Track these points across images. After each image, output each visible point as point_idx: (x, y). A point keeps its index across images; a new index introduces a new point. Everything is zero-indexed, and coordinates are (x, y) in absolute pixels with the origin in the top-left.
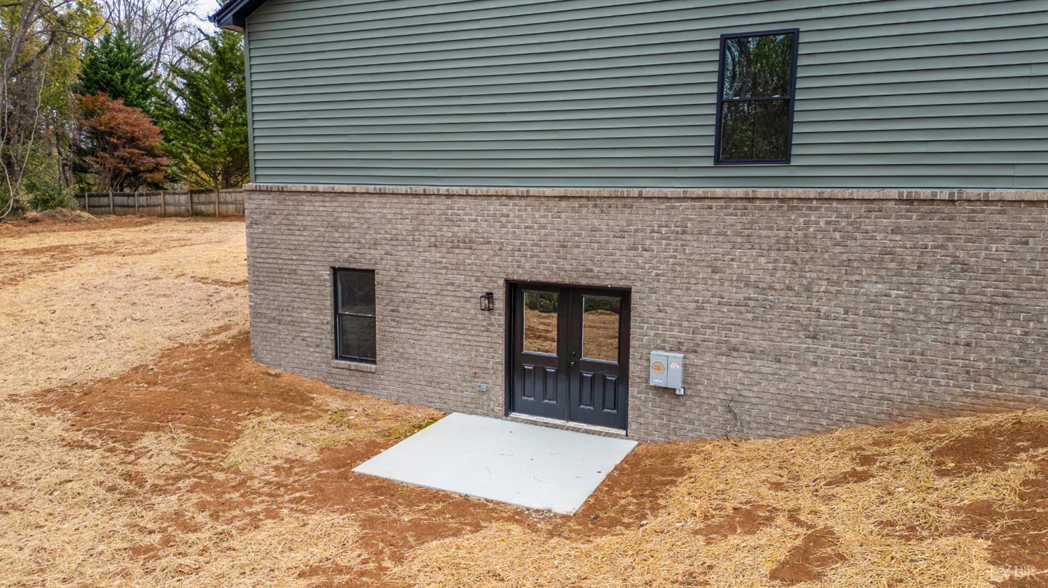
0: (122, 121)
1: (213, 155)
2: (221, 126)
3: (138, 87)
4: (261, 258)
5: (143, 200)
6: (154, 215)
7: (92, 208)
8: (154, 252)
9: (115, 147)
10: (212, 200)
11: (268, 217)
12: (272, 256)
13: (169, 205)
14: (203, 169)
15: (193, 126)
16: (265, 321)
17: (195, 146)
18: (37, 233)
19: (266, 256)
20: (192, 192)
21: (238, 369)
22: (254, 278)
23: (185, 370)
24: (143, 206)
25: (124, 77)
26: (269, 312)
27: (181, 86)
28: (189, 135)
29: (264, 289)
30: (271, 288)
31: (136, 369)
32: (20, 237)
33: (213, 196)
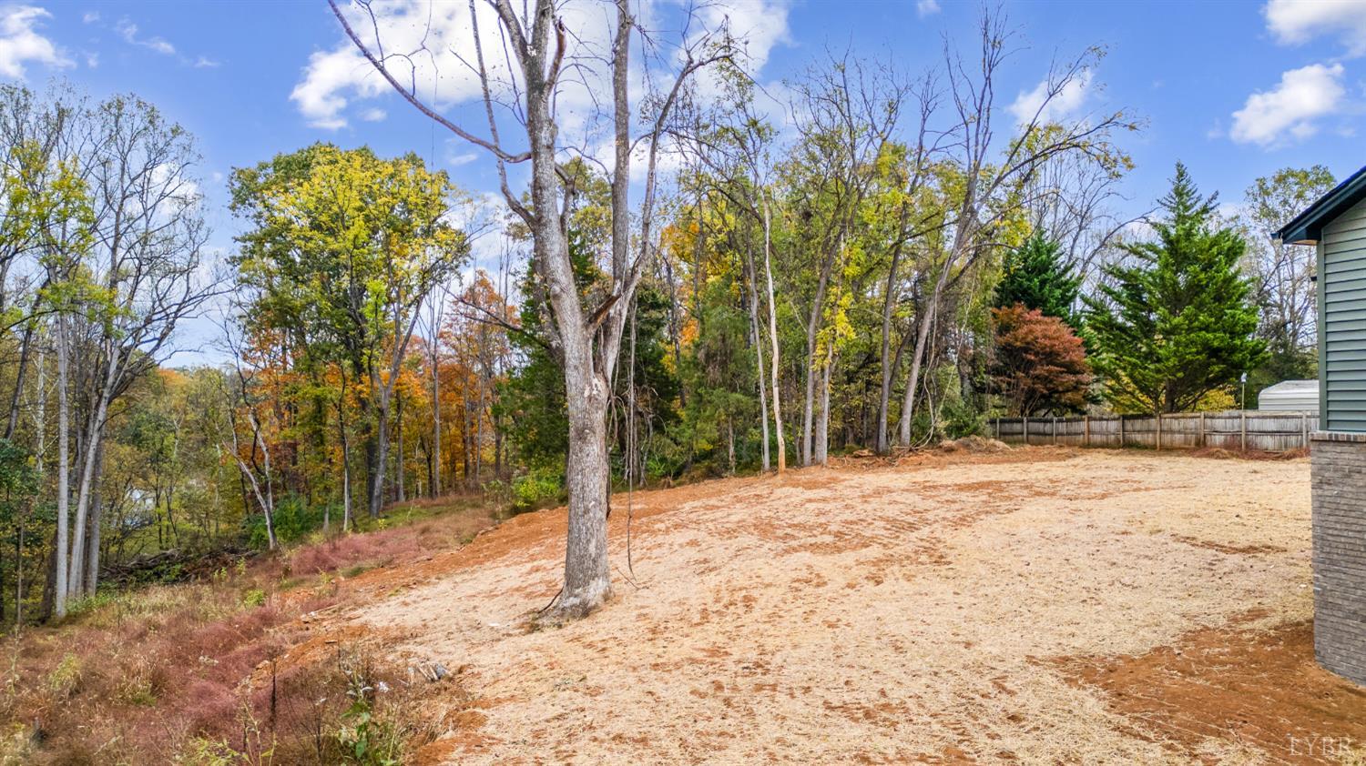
0: (1039, 335)
1: (1158, 371)
2: (1167, 334)
3: (1058, 293)
4: (1336, 529)
5: (1062, 427)
6: (1075, 445)
7: (1003, 435)
8: (1104, 497)
9: (1031, 364)
10: (1152, 428)
11: (1349, 476)
12: (1353, 528)
13: (1094, 433)
14: (1142, 390)
15: (1129, 336)
16: (1340, 614)
17: (1133, 360)
18: (956, 464)
19: (1343, 527)
20: (1125, 418)
21: (1299, 674)
22: (1323, 555)
23: (1223, 663)
24: (1062, 434)
25: (1043, 283)
26: (1346, 603)
27: (1117, 289)
28: (1126, 347)
29: (1338, 571)
30: (1351, 571)
31: (1158, 650)
32: (942, 469)
33: (1153, 422)
